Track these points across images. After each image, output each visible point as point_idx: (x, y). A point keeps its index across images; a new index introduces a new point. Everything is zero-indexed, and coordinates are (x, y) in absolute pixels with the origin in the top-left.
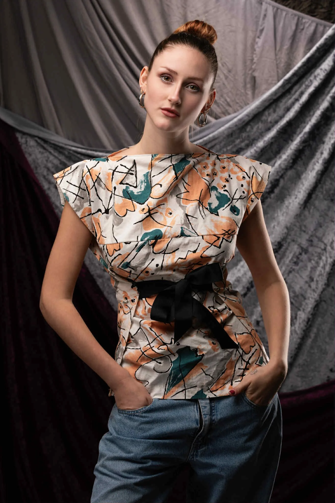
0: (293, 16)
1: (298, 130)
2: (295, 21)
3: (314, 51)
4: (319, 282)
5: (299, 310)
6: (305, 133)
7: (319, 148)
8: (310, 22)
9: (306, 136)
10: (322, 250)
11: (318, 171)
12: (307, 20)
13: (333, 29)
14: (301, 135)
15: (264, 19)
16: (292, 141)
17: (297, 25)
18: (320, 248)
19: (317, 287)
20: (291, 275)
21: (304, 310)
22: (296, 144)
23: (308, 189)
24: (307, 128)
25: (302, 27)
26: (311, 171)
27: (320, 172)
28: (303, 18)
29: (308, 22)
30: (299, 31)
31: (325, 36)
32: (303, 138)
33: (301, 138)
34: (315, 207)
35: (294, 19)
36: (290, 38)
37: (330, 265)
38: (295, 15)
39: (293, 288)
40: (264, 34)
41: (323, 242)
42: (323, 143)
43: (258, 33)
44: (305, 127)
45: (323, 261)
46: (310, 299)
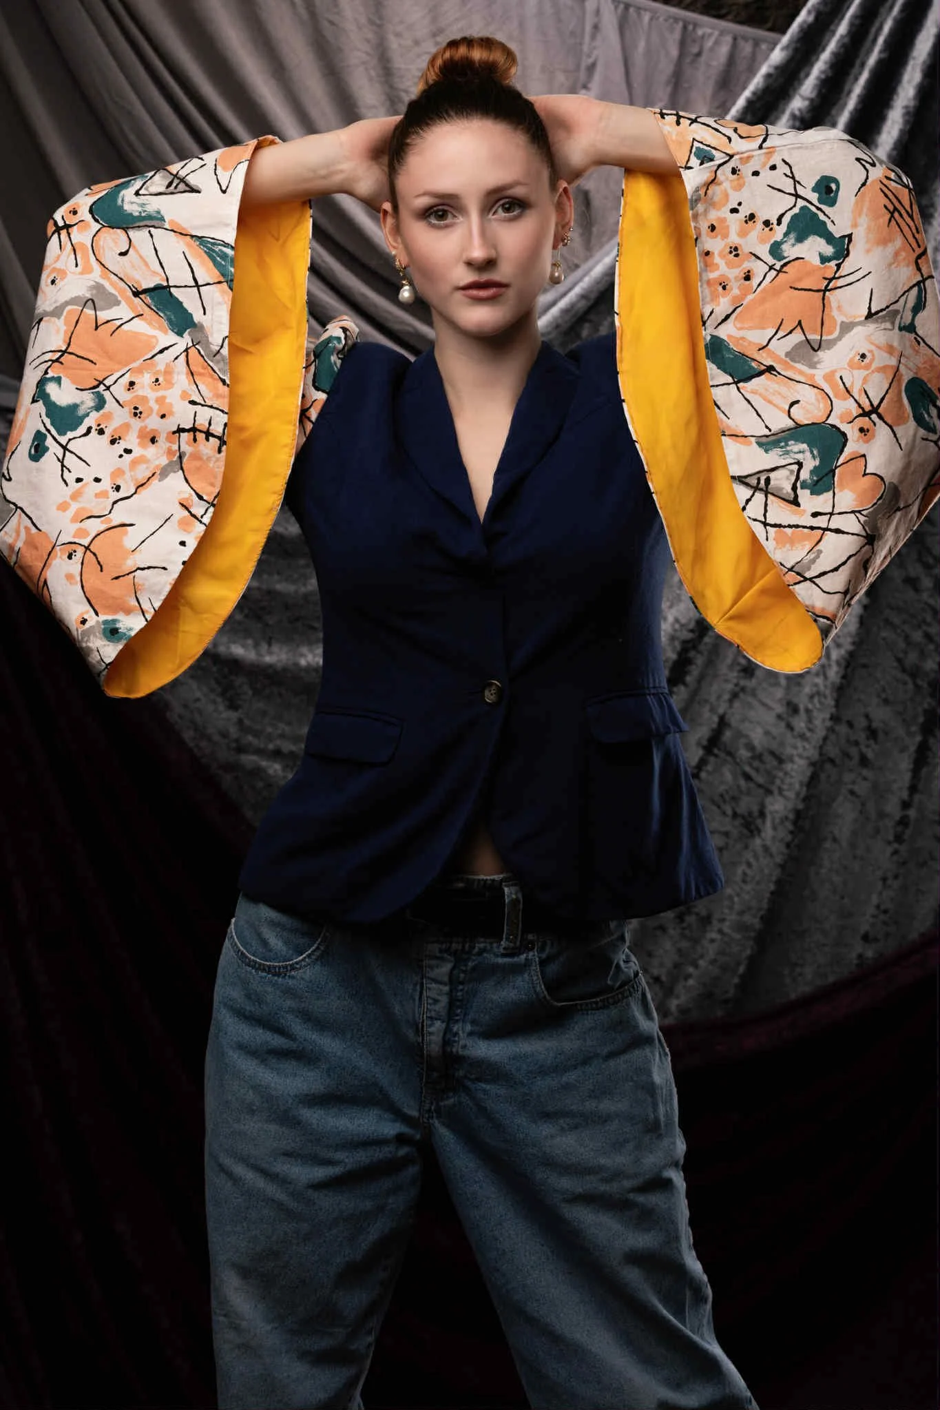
0: (671, 20)
2: (677, 35)
3: (741, 111)
4: (815, 713)
5: (769, 792)
8: (716, 33)
12: (709, 31)
13: (783, 49)
15: (593, 37)
17: (683, 44)
19: (811, 726)
20: (737, 704)
21: (780, 790)
25: (695, 50)
28: (695, 25)
29: (710, 35)
30: (688, 60)
31: (764, 70)
35: (672, 30)
36: (668, 83)
37: (838, 663)
38: (676, 20)
39: (747, 736)
40: (597, 77)
43: (582, 75)
46: (796, 759)
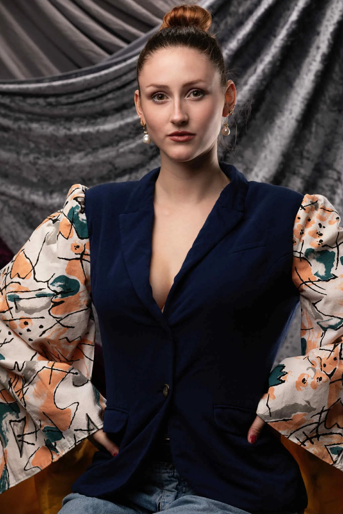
1: (282, 21)
6: (293, 23)
7: (313, 42)
9: (294, 26)
10: (336, 181)
11: (318, 71)
14: (287, 26)
16: (275, 36)
18: (332, 178)
22: (282, 40)
23: (306, 99)
24: (294, 16)
26: (307, 74)
27: (319, 74)
32: (290, 30)
33: (287, 30)
34: (318, 124)
41: (335, 170)
42: (318, 34)
44: (290, 16)
45: (339, 195)
